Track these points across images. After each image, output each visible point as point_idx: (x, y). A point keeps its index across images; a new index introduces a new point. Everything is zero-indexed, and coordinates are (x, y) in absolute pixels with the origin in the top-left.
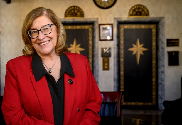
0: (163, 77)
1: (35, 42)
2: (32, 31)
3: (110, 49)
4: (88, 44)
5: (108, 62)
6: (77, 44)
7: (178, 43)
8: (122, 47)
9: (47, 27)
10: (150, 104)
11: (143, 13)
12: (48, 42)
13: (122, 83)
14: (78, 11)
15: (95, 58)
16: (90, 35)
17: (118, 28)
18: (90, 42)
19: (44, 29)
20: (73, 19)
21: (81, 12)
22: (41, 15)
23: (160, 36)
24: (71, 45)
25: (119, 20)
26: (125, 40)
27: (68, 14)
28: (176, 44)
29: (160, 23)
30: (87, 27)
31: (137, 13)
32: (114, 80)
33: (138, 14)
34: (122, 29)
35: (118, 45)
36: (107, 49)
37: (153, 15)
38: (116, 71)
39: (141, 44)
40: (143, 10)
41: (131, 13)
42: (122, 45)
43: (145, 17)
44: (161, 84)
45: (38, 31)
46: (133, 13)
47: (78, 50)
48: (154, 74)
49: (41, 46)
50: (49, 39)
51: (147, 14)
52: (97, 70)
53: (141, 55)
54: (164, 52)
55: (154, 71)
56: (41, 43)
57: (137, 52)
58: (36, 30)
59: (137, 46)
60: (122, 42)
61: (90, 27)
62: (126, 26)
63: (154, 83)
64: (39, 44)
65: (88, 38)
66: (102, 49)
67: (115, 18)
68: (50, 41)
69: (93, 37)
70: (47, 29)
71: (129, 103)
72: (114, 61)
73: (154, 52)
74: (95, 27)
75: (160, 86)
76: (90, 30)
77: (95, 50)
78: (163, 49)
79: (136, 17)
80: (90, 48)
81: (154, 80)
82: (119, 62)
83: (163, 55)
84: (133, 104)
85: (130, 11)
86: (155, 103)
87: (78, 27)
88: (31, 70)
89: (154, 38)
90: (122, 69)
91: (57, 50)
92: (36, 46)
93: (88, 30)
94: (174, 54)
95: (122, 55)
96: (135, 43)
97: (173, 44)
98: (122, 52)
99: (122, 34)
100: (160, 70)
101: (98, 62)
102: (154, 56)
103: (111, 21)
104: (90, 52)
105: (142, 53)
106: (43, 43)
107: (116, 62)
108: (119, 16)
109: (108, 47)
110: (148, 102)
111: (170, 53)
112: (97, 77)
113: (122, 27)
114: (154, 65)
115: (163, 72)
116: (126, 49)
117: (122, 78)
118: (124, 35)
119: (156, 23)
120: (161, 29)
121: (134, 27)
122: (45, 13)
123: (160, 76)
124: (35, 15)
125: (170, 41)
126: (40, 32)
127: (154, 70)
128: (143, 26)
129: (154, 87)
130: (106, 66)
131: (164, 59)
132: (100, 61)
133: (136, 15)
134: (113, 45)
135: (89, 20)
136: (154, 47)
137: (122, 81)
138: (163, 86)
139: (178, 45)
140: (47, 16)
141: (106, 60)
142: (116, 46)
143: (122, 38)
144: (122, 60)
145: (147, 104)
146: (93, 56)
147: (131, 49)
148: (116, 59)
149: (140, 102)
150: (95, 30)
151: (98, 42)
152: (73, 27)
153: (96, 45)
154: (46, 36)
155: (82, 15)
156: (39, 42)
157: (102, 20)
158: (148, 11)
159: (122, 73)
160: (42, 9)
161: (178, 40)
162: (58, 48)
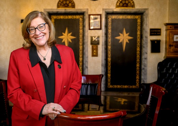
0: (145, 63)
1: (33, 37)
2: (31, 29)
3: (98, 37)
4: (78, 32)
5: (97, 49)
6: (69, 32)
7: (160, 32)
8: (109, 36)
9: (42, 25)
10: (134, 87)
11: (129, 4)
12: (43, 36)
13: (109, 68)
14: (70, 2)
15: (84, 46)
16: (81, 24)
17: (107, 18)
18: (81, 31)
19: (39, 27)
20: (65, 9)
21: (73, 3)
22: (37, 16)
23: (144, 26)
24: (63, 34)
25: (107, 11)
26: (112, 29)
27: (61, 5)
28: (158, 33)
29: (144, 14)
30: (77, 17)
31: (123, 4)
32: (102, 66)
33: (125, 5)
34: (110, 20)
35: (106, 34)
36: (96, 37)
37: (138, 7)
38: (104, 58)
39: (127, 33)
40: (129, 2)
41: (118, 4)
42: (110, 34)
43: (131, 8)
44: (144, 69)
45: (36, 28)
46: (120, 5)
47: (70, 38)
48: (138, 60)
49: (38, 40)
50: (43, 34)
51: (133, 6)
52: (86, 56)
53: (127, 43)
54: (147, 40)
55: (138, 58)
56: (38, 37)
57: (123, 40)
58: (33, 28)
59: (123, 35)
60: (110, 31)
61: (81, 17)
62: (114, 17)
63: (138, 68)
64: (35, 38)
65: (79, 27)
66: (92, 38)
67: (103, 9)
68: (44, 35)
69: (84, 26)
70: (42, 27)
71: (115, 86)
72: (102, 48)
73: (138, 40)
74: (85, 17)
75: (143, 71)
76: (81, 19)
77: (85, 38)
78: (146, 37)
79: (123, 8)
80: (81, 36)
81: (138, 65)
82: (106, 49)
83: (147, 43)
84: (119, 86)
85: (117, 2)
86: (138, 86)
87: (70, 17)
88: (29, 58)
89: (139, 28)
90: (109, 56)
91: (49, 42)
92: (34, 40)
93: (78, 20)
94: (156, 42)
95: (109, 42)
96: (122, 32)
97: (155, 34)
98: (110, 40)
99: (110, 24)
100: (143, 57)
101: (88, 49)
102: (138, 44)
103: (100, 11)
104: (81, 40)
105: (128, 42)
106: (39, 37)
107: (104, 49)
108: (107, 8)
109: (97, 35)
110: (132, 85)
111: (153, 42)
112: (86, 63)
113: (110, 17)
114: (138, 52)
115: (146, 59)
116: (113, 37)
117: (109, 64)
118: (112, 25)
119: (141, 14)
120: (145, 19)
121: (121, 17)
122: (40, 15)
123: (143, 62)
124: (33, 17)
125: (153, 31)
126: (37, 29)
127: (138, 56)
128: (129, 17)
129: (138, 72)
130: (95, 53)
131: (147, 46)
132: (89, 48)
133: (123, 6)
134: (101, 33)
135: (79, 11)
136: (139, 36)
137: (109, 66)
138: (146, 71)
139: (160, 35)
140: (41, 17)
141: (95, 47)
142: (104, 35)
143: (110, 27)
144: (109, 47)
145: (131, 87)
146: (83, 44)
147: (118, 38)
148: (104, 47)
149: (125, 85)
150: (85, 20)
151: (88, 31)
152: (65, 17)
153: (86, 34)
154: (42, 32)
155: (73, 6)
156: (36, 36)
157: (91, 10)
158: (133, 2)
159: (109, 59)
160: (37, 12)
161: (160, 29)
162: (50, 41)
